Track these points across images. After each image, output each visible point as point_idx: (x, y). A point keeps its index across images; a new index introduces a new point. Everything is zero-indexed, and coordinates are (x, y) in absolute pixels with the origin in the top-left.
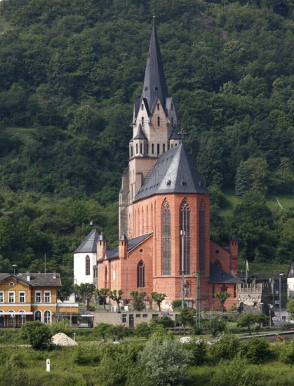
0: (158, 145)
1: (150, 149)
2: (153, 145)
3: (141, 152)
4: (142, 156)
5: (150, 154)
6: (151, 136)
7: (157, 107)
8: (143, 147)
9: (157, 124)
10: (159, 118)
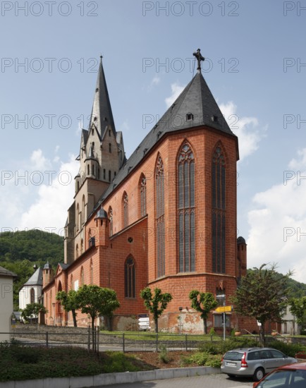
0: (110, 172)
1: (102, 173)
2: (104, 170)
3: (93, 174)
4: (94, 177)
5: (102, 178)
6: (102, 160)
7: (108, 133)
8: (95, 168)
9: (108, 150)
10: (110, 145)
